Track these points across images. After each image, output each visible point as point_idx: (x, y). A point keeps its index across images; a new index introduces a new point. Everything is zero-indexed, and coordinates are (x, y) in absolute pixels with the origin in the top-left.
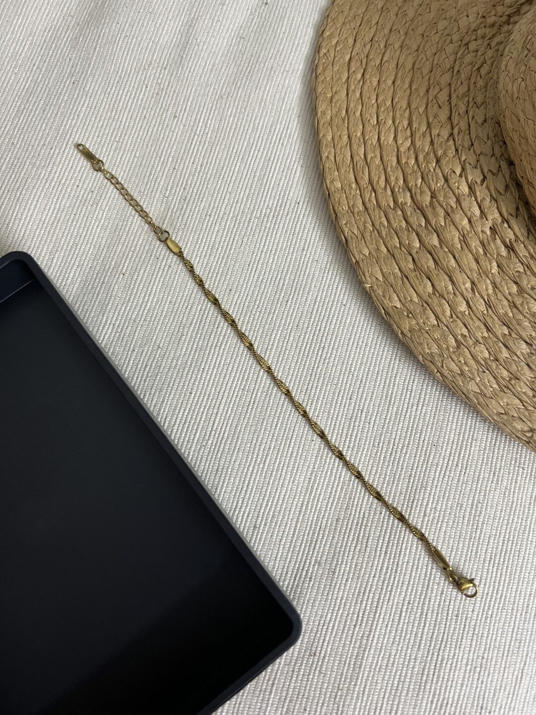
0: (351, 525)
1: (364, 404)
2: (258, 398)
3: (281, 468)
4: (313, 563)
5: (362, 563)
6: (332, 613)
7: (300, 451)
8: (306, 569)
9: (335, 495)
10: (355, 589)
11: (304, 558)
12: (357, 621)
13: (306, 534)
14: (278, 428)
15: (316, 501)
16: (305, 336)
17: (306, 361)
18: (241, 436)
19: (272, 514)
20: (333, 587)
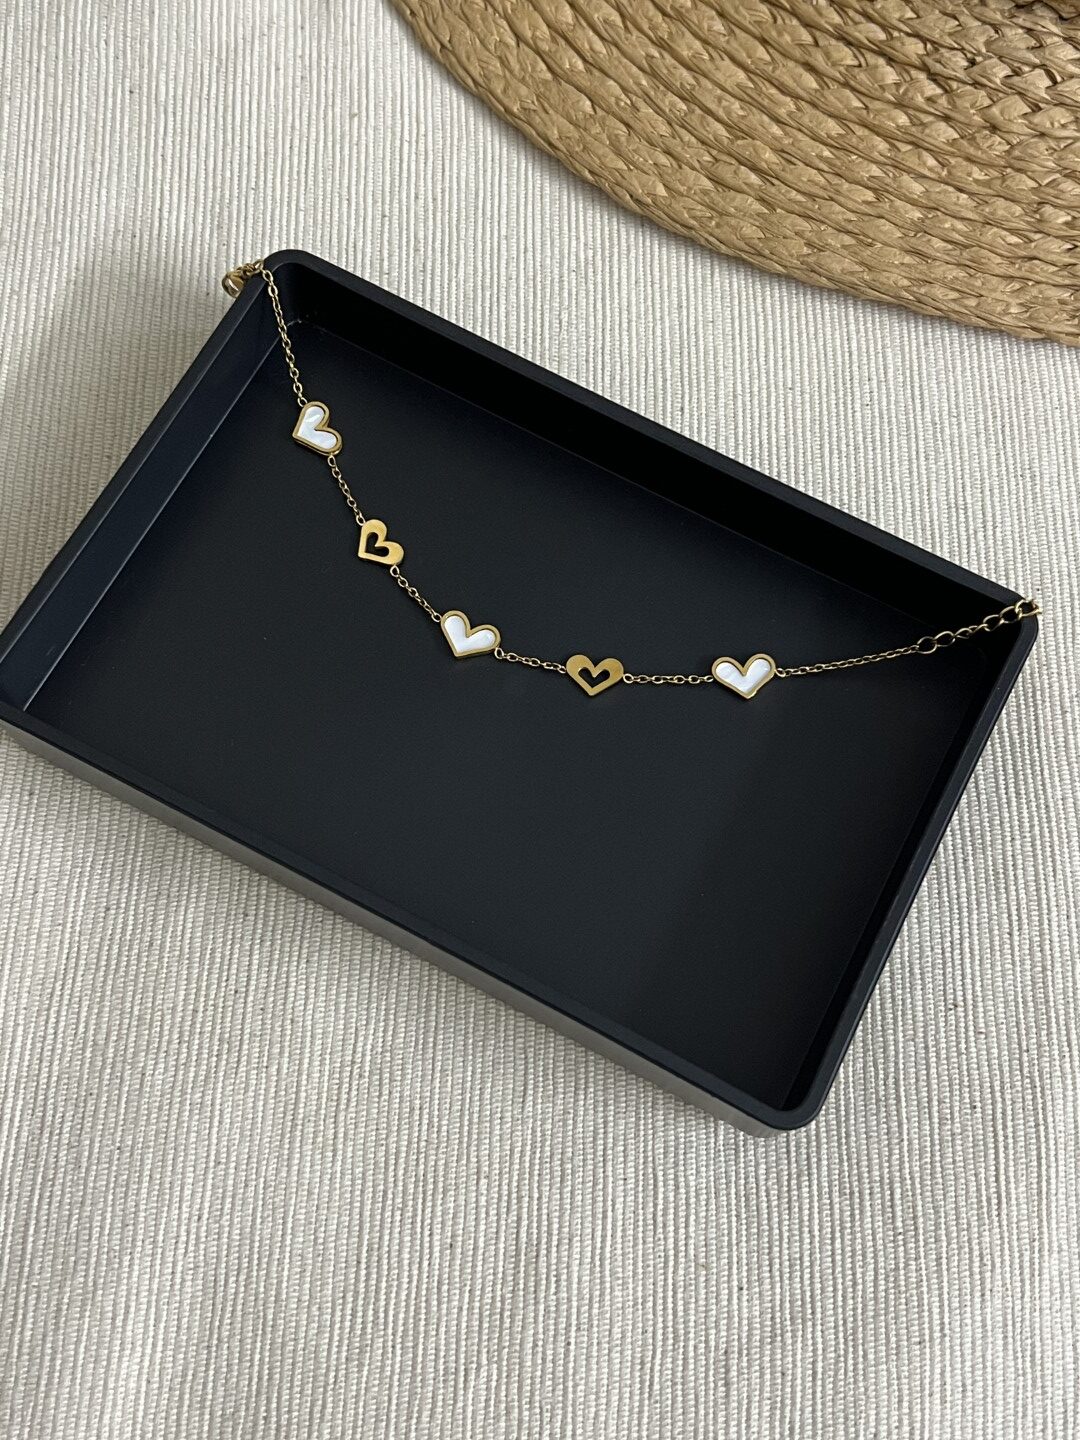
12: (1011, 925)
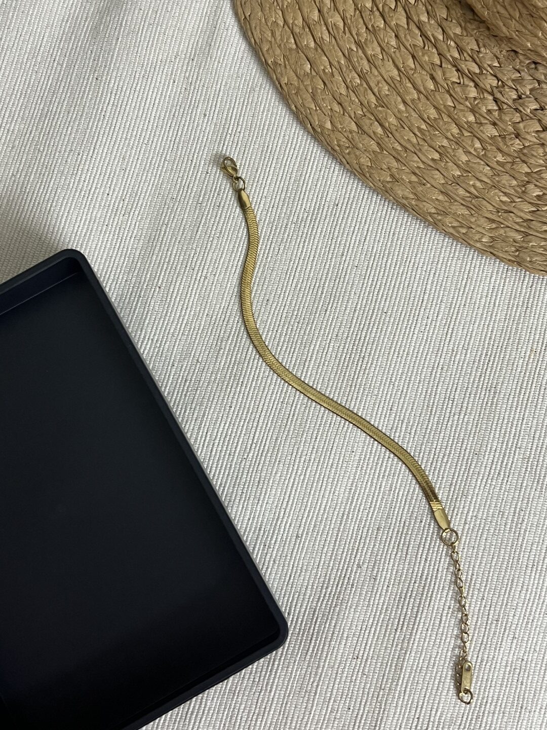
0: (392, 534)
1: (405, 415)
2: (297, 410)
3: (322, 479)
4: (354, 571)
5: (403, 569)
6: (374, 618)
7: (341, 463)
8: (348, 576)
9: (376, 505)
10: (396, 595)
11: (346, 566)
13: (348, 543)
14: (318, 440)
15: (357, 511)
16: (344, 346)
17: (346, 371)
18: (282, 448)
19: (313, 523)
20: (374, 593)
